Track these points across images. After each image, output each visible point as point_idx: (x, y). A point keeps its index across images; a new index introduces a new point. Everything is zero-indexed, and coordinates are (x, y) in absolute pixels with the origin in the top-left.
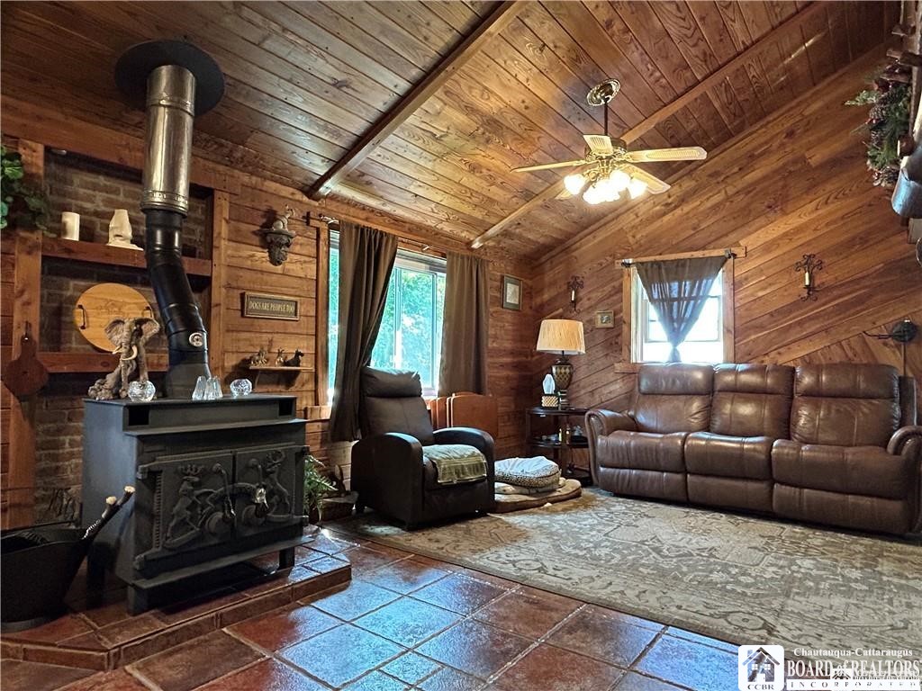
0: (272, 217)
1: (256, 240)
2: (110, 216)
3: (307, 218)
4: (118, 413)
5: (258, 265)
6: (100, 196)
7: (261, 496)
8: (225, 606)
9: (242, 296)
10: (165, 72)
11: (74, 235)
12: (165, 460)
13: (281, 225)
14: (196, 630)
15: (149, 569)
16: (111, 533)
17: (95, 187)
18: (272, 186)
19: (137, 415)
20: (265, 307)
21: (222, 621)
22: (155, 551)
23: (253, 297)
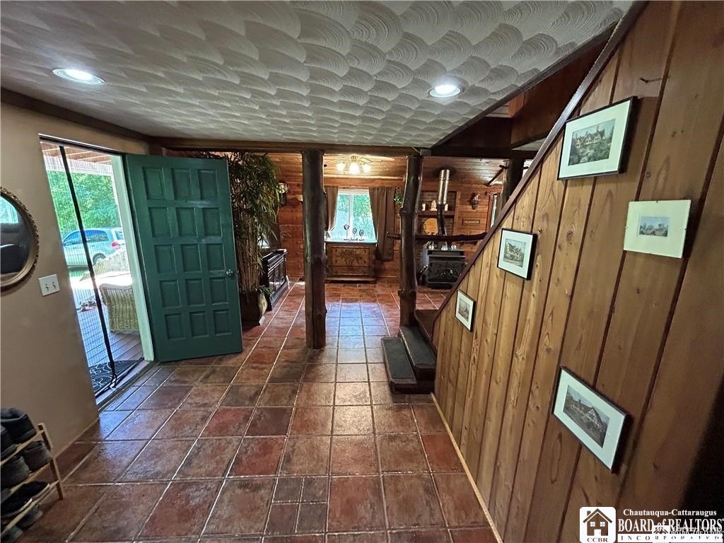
0: (474, 195)
1: (468, 203)
2: (431, 202)
3: (486, 193)
4: (427, 250)
5: (468, 210)
6: (430, 197)
7: (451, 272)
8: (442, 291)
9: (463, 220)
10: (443, 171)
11: (424, 209)
12: (434, 261)
13: (476, 198)
14: (437, 293)
15: (430, 280)
16: (424, 273)
17: (430, 195)
18: (474, 186)
19: (430, 252)
20: (470, 222)
21: (442, 293)
22: (431, 277)
23: (466, 220)
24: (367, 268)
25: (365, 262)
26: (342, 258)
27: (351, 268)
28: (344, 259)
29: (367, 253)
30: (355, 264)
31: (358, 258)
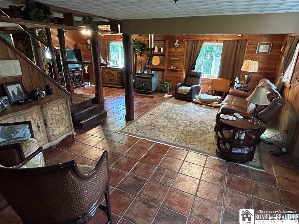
3: (183, 40)
5: (173, 51)
9: (170, 57)
20: (174, 58)
23: (172, 57)
24: (117, 81)
25: (116, 78)
26: (107, 75)
27: (111, 80)
28: (107, 76)
29: (116, 73)
30: (112, 78)
31: (113, 75)
